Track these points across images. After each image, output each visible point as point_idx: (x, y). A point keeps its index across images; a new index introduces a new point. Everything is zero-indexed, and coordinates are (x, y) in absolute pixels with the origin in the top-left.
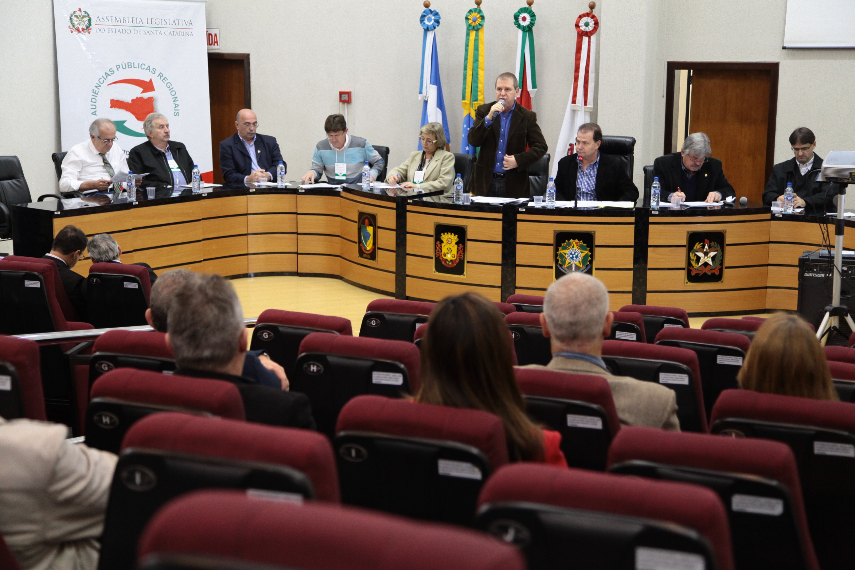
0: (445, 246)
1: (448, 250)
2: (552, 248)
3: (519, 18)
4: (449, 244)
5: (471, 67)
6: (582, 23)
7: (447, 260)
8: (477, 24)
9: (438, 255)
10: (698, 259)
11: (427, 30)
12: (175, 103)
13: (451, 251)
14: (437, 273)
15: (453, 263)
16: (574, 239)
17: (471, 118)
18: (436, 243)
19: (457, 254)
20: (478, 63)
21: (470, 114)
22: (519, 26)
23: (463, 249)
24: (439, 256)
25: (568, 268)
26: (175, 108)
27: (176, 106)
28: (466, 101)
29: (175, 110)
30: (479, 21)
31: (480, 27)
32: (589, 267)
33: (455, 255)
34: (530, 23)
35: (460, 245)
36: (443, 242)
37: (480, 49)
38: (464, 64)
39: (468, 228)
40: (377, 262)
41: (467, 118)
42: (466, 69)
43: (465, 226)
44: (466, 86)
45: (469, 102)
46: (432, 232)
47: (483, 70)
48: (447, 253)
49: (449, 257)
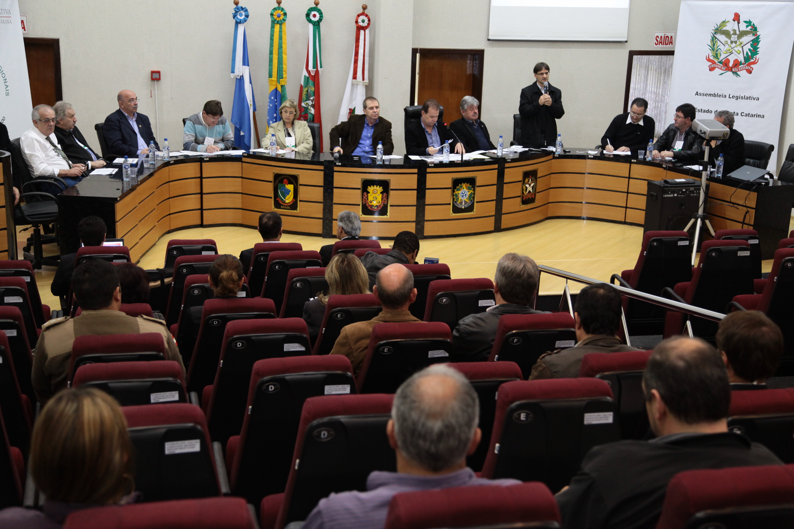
0: (371, 195)
1: (374, 198)
2: (450, 190)
3: (311, 15)
4: (375, 194)
5: (277, 52)
6: (360, 20)
7: (373, 206)
8: (282, 19)
9: (364, 202)
10: (527, 188)
11: (237, 23)
12: (6, 84)
13: (377, 199)
15: (378, 208)
16: (464, 183)
17: (278, 92)
18: (363, 194)
19: (382, 200)
20: (282, 49)
21: (276, 88)
22: (310, 21)
23: (386, 197)
24: (366, 203)
25: (460, 203)
26: (6, 88)
27: (7, 86)
28: (273, 79)
29: (6, 90)
30: (282, 17)
31: (283, 21)
32: (472, 201)
33: (380, 202)
34: (319, 19)
35: (385, 194)
36: (369, 193)
37: (283, 39)
38: (270, 50)
39: (391, 181)
40: (298, 211)
41: (274, 92)
42: (272, 54)
43: (388, 180)
44: (272, 67)
45: (276, 80)
46: (359, 186)
47: (286, 55)
48: (373, 201)
49: (375, 203)
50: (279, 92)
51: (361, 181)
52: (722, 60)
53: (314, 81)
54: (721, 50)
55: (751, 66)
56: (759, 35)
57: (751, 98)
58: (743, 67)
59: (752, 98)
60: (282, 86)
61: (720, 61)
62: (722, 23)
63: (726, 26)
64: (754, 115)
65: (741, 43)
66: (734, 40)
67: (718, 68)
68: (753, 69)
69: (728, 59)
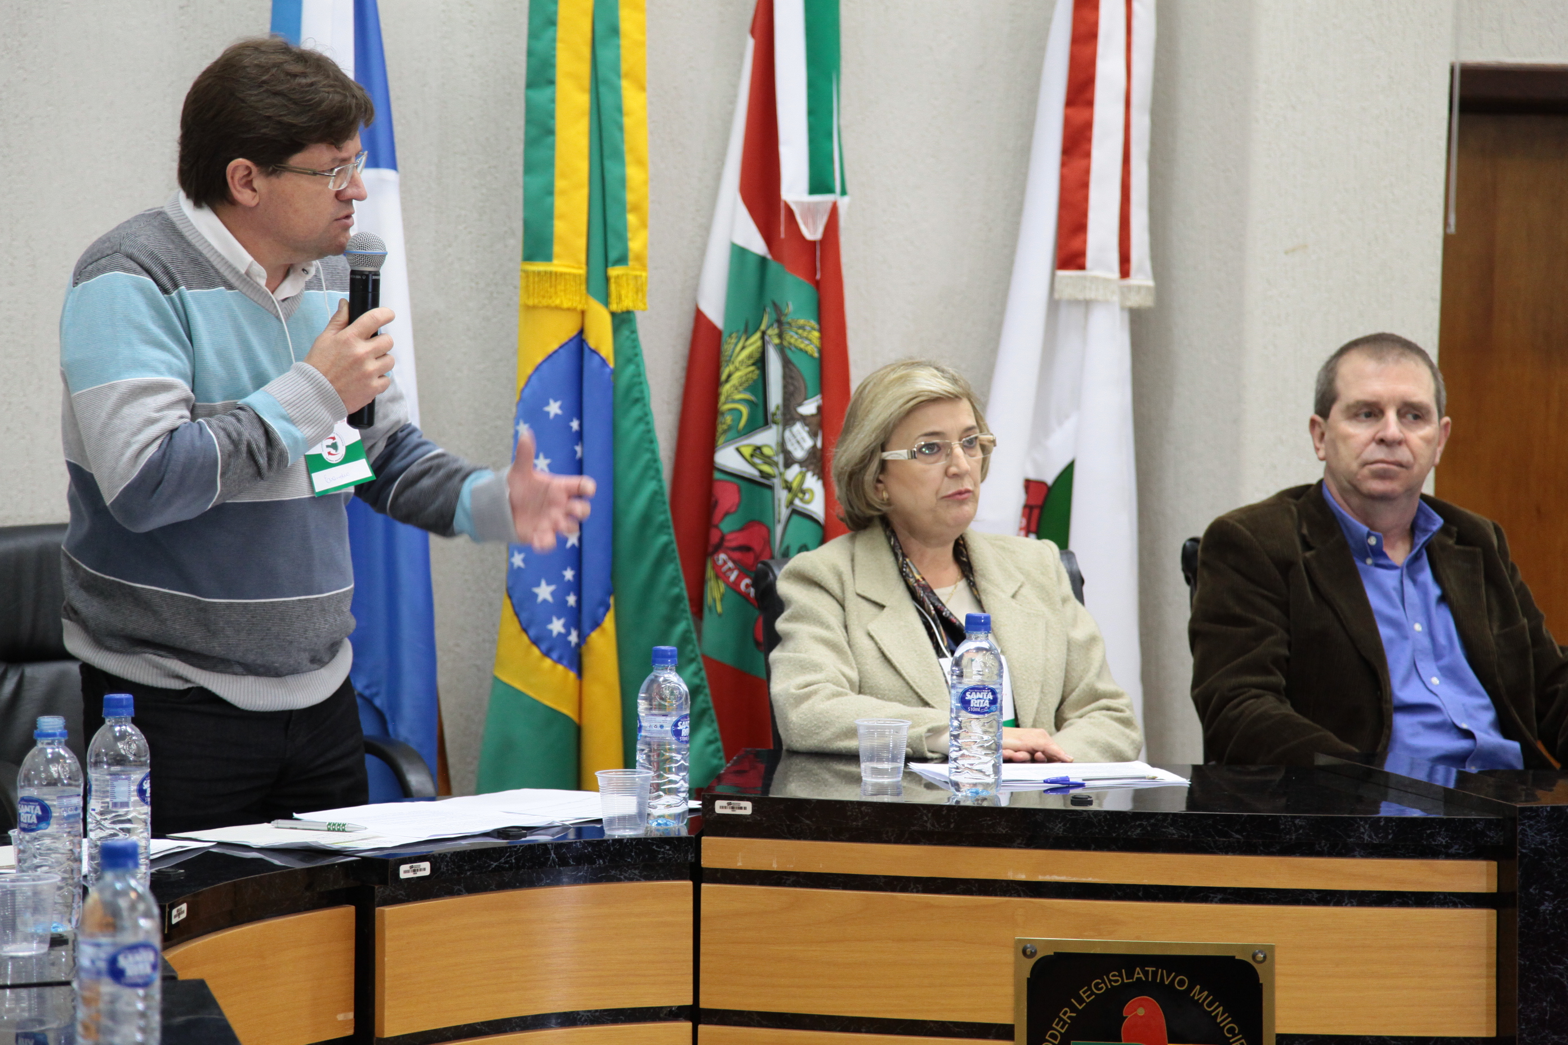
5: (584, 69)
17: (591, 365)
20: (618, 47)
21: (581, 332)
28: (557, 266)
38: (530, 53)
41: (565, 361)
42: (552, 82)
44: (553, 176)
45: (582, 271)
47: (642, 88)
50: (604, 362)
53: (817, 284)
60: (622, 321)
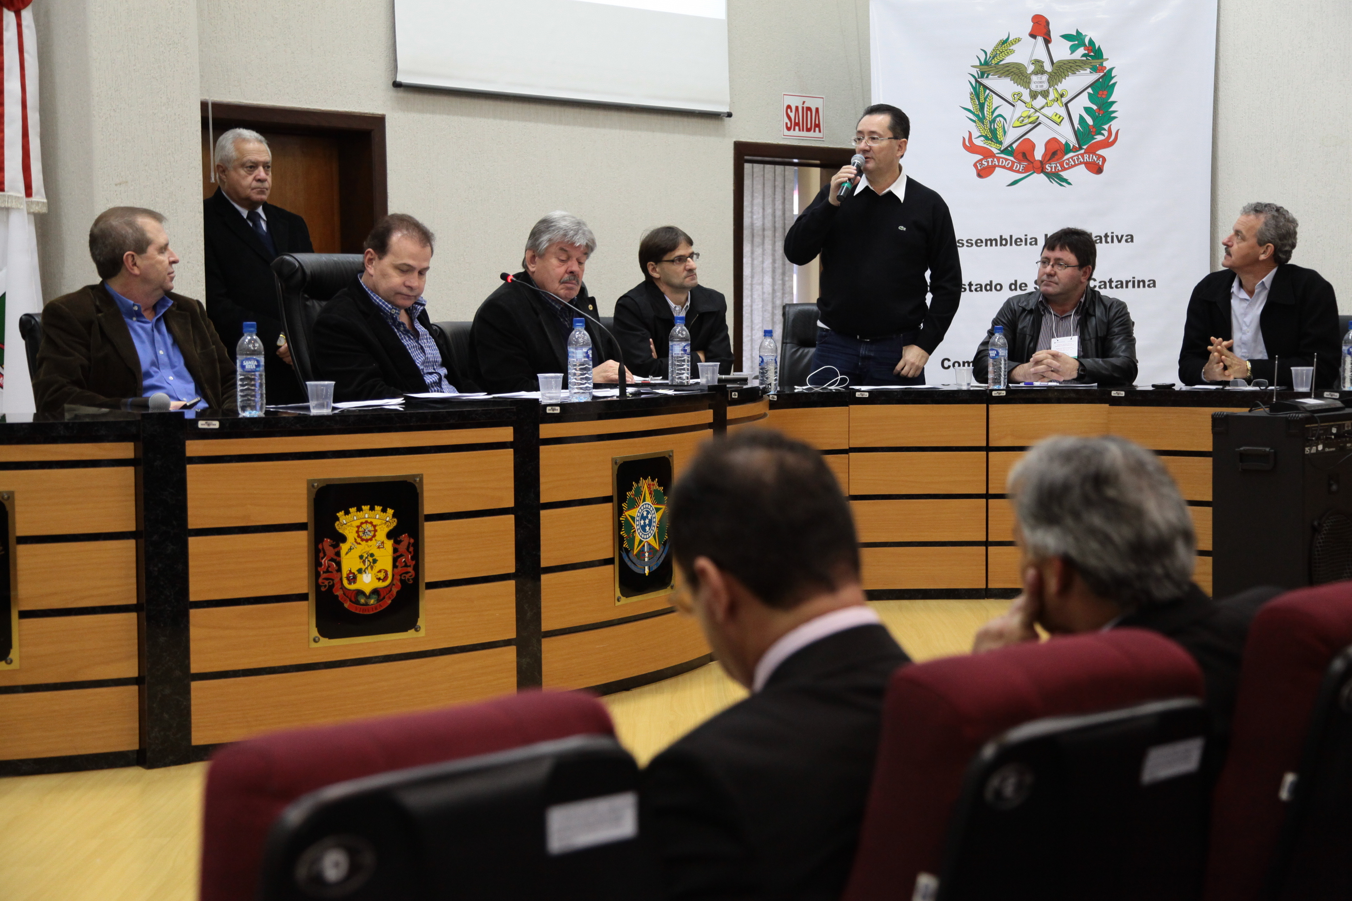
0: (350, 549)
1: (364, 562)
2: (608, 507)
4: (367, 540)
7: (360, 592)
9: (326, 583)
13: (375, 561)
14: (325, 642)
15: (379, 600)
16: (645, 478)
18: (320, 546)
19: (395, 566)
23: (411, 549)
24: (331, 587)
25: (637, 555)
33: (386, 572)
35: (405, 538)
36: (344, 539)
39: (425, 481)
40: (15, 665)
43: (414, 476)
46: (301, 515)
48: (360, 571)
49: (367, 582)
51: (309, 490)
52: (1011, 145)
54: (1005, 119)
55: (1100, 152)
56: (1112, 69)
57: (1109, 239)
58: (1075, 158)
59: (1112, 237)
61: (1006, 148)
62: (998, 45)
63: (1013, 51)
64: (1127, 282)
65: (1062, 96)
66: (1039, 89)
67: (1004, 167)
68: (1104, 160)
69: (1028, 140)
